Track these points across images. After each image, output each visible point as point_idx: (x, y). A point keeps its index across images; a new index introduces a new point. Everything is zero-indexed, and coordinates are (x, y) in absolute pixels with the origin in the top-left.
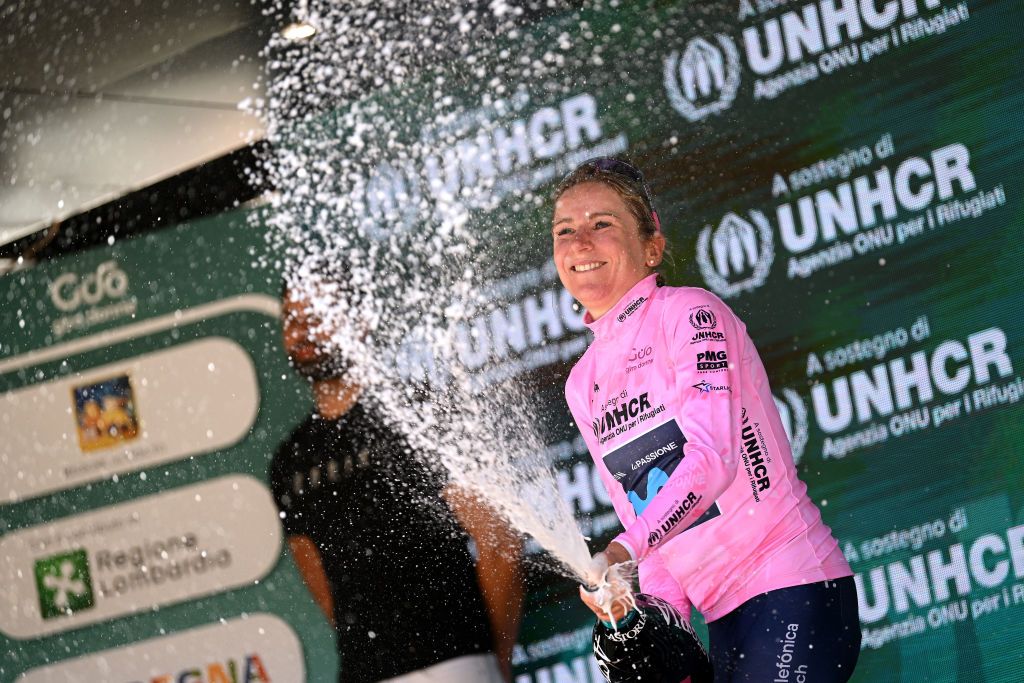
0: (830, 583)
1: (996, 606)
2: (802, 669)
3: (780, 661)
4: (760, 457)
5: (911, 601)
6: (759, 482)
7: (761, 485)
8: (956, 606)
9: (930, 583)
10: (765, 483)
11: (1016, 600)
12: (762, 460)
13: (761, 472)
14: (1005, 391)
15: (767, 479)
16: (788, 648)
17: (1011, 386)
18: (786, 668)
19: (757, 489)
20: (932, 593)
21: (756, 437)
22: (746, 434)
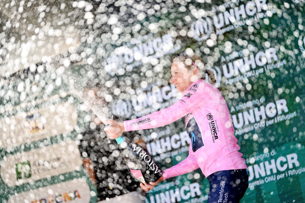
0: (236, 170)
1: (284, 176)
2: (227, 194)
3: (220, 192)
4: (215, 130)
5: (260, 175)
6: (215, 137)
7: (215, 138)
8: (273, 177)
9: (265, 170)
10: (216, 137)
11: (289, 175)
12: (216, 131)
13: (215, 134)
14: (286, 116)
15: (217, 136)
16: (222, 188)
17: (288, 115)
18: (222, 194)
19: (214, 139)
20: (266, 173)
21: (215, 124)
22: (212, 123)
